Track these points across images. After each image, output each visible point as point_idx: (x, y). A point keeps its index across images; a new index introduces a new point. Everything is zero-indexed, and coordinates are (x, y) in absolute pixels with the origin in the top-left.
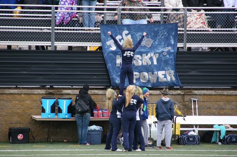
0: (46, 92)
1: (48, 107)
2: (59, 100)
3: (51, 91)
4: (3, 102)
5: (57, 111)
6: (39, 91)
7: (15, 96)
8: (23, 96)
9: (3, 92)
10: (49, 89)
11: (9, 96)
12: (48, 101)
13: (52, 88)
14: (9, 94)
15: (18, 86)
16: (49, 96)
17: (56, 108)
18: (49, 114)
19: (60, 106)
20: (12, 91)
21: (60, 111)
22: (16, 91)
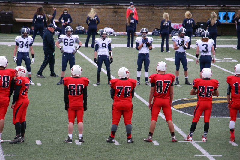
0: (221, 8)
1: (222, 16)
2: (228, 13)
3: (224, 7)
4: (198, 14)
5: (227, 19)
6: (218, 7)
7: (204, 10)
8: (209, 10)
9: (198, 8)
10: (222, 6)
11: (201, 11)
12: (222, 13)
13: (224, 6)
14: (202, 9)
15: (206, 5)
16: (222, 10)
17: (227, 17)
18: (223, 20)
19: (229, 16)
20: (203, 8)
21: (229, 18)
22: (205, 8)
